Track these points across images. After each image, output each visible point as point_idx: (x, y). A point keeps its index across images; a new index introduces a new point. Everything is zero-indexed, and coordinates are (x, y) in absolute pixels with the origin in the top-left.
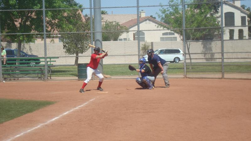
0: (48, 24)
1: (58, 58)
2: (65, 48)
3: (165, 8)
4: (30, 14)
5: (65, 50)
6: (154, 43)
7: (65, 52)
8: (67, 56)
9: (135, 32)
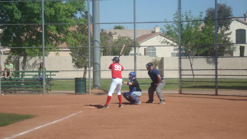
0: (54, 39)
1: (58, 72)
2: (74, 62)
3: (170, 24)
4: (36, 28)
5: (74, 64)
6: (164, 58)
7: (74, 66)
8: (76, 70)
9: (146, 47)
